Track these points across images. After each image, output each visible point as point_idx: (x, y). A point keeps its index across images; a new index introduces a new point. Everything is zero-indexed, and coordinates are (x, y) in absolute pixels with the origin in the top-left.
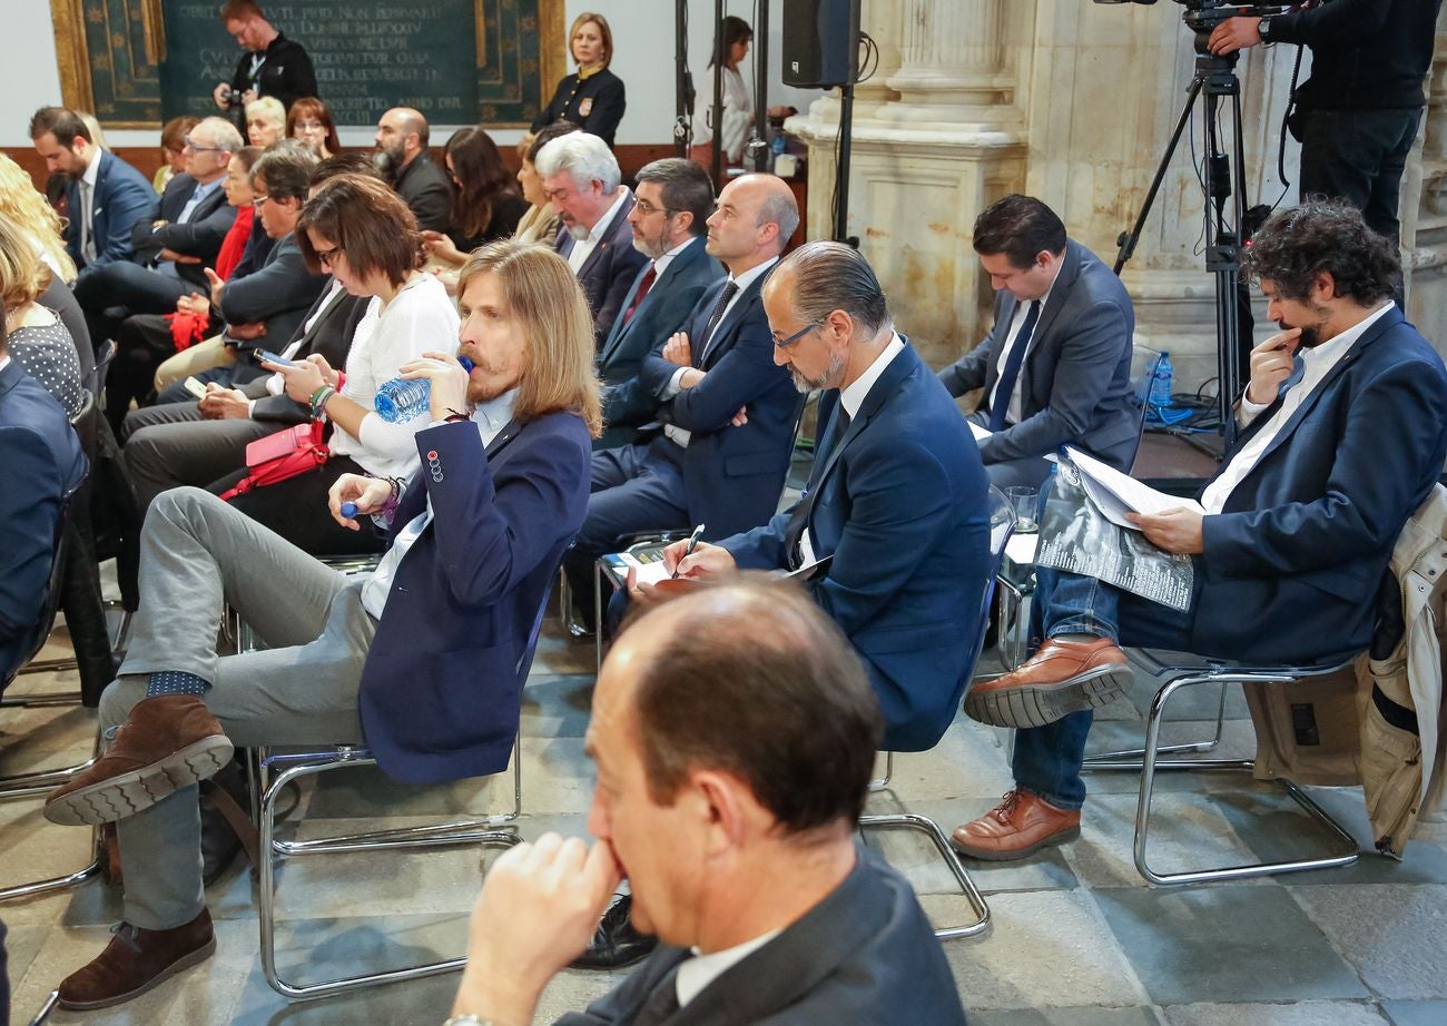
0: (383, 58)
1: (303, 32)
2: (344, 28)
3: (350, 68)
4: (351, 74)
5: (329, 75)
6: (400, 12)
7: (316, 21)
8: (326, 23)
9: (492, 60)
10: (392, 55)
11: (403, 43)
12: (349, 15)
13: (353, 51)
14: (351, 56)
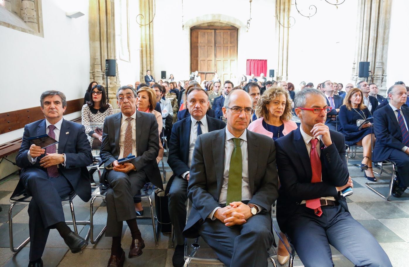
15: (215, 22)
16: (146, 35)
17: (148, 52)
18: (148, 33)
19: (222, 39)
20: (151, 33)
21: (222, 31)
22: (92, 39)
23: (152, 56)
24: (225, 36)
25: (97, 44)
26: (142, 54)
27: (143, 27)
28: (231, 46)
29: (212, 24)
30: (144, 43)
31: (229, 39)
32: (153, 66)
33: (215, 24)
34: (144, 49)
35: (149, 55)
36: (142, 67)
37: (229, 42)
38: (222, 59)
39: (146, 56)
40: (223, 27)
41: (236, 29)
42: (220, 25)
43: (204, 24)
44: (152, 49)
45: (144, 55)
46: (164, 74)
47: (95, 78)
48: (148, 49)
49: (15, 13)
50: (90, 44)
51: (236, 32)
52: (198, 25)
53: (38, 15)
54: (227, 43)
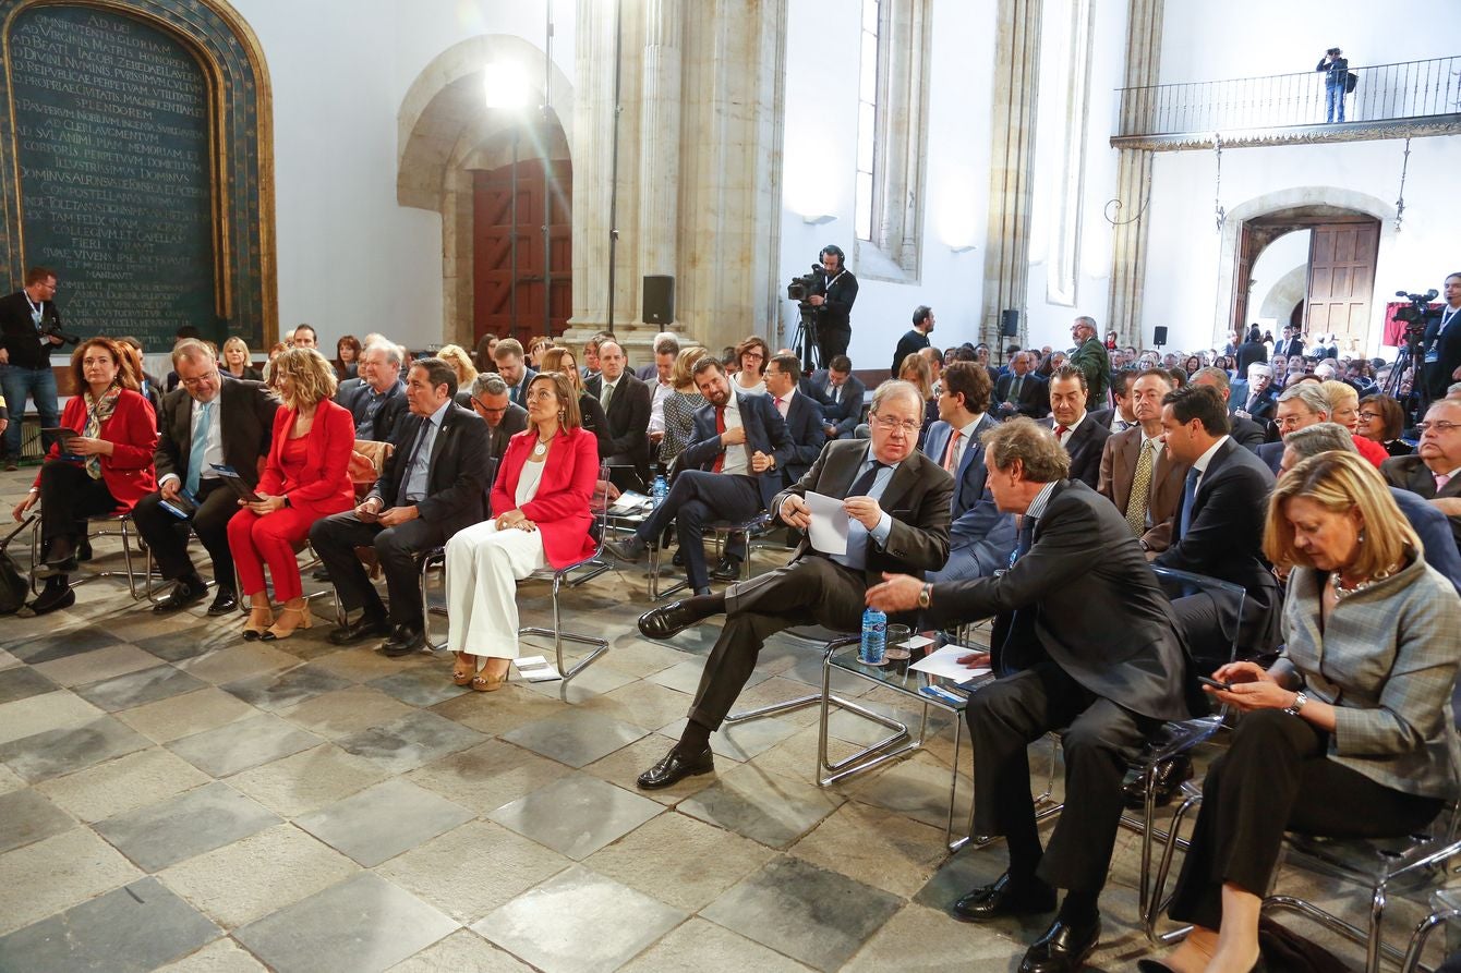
0: (158, 313)
1: (108, 297)
2: (135, 297)
3: (138, 319)
4: (138, 322)
5: (125, 323)
6: (167, 288)
7: (116, 292)
8: (123, 292)
9: (236, 316)
10: (163, 311)
11: (170, 305)
12: (137, 288)
13: (140, 309)
14: (138, 312)
15: (1316, 207)
16: (1127, 242)
17: (1130, 282)
18: (1133, 237)
19: (1332, 250)
20: (1141, 239)
21: (1334, 229)
22: (988, 277)
23: (1139, 291)
24: (1341, 240)
25: (996, 284)
26: (1115, 287)
27: (1123, 228)
28: (1355, 268)
29: (1307, 211)
30: (1121, 261)
31: (1352, 249)
32: (1141, 315)
33: (1317, 211)
34: (1120, 275)
35: (1131, 289)
36: (1113, 317)
37: (1350, 258)
38: (1326, 300)
39: (1125, 291)
40: (1337, 218)
41: (1376, 224)
42: (1329, 212)
43: (1284, 210)
44: (1139, 276)
45: (1120, 289)
46: (1161, 335)
47: (988, 338)
48: (1131, 275)
49: (894, 259)
50: (984, 285)
51: (1376, 229)
52: (1267, 215)
53: (917, 260)
54: (1346, 259)
